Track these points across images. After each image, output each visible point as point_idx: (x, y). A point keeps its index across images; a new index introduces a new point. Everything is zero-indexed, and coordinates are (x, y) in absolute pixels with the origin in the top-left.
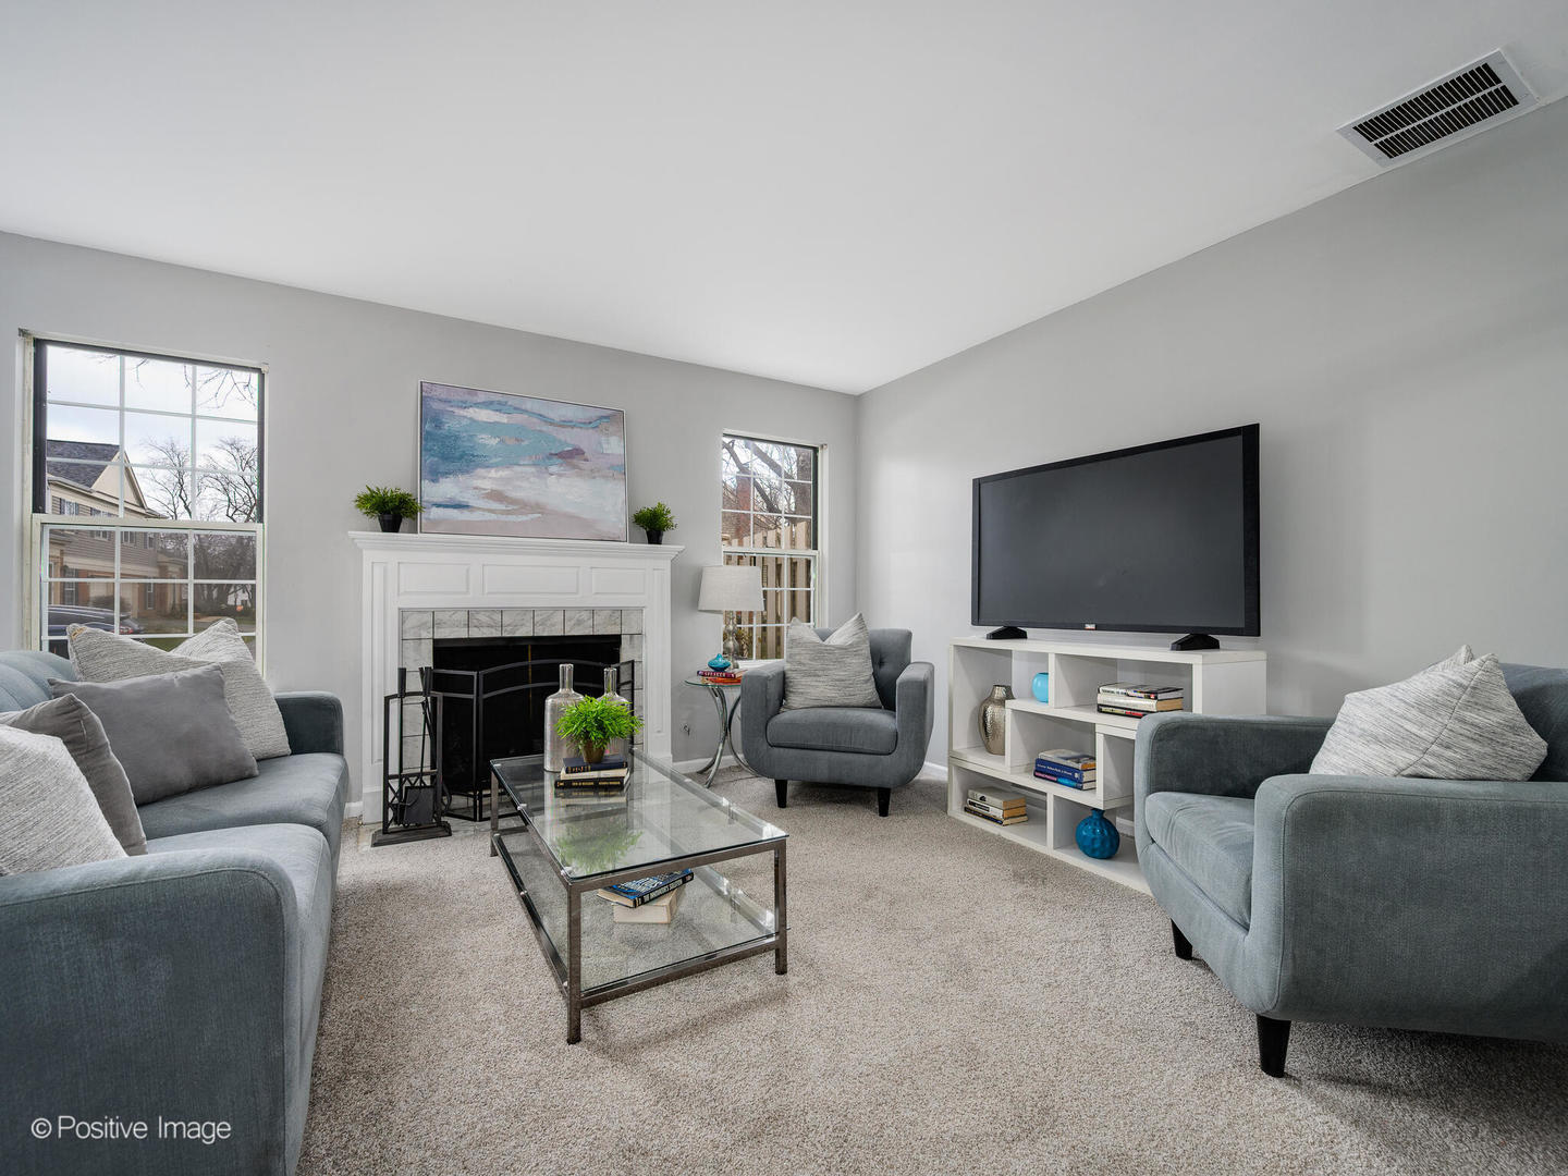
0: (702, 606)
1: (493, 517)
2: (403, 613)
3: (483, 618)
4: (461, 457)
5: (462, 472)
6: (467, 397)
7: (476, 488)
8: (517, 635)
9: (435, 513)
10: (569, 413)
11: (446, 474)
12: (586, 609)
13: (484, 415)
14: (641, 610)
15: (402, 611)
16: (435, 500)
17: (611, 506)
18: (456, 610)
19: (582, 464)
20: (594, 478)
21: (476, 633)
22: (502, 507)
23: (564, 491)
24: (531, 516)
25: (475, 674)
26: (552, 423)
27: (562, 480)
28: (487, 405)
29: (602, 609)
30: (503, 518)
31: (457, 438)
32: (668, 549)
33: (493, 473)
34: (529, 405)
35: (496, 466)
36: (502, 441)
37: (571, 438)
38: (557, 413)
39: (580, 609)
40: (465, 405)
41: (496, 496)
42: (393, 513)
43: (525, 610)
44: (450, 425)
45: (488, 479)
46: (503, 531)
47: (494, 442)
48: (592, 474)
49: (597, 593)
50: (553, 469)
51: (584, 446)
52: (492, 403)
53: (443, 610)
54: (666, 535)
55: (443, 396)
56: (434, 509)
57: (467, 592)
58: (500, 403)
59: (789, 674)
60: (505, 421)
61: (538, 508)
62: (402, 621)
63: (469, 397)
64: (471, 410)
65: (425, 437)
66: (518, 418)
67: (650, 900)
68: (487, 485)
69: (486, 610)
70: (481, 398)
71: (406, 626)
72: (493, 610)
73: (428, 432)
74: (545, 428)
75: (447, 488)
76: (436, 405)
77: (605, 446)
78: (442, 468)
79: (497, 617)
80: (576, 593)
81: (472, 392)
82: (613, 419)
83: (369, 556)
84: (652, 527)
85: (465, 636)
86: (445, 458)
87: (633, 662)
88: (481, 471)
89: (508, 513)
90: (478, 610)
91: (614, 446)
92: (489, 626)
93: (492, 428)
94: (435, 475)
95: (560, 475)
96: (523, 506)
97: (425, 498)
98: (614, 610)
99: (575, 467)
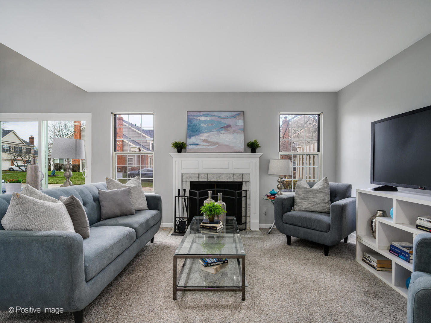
0: (269, 173)
1: (205, 147)
2: (183, 174)
3: (202, 176)
4: (197, 131)
5: (197, 135)
6: (199, 114)
7: (200, 139)
8: (212, 181)
9: (190, 147)
10: (227, 114)
11: (193, 136)
12: (231, 174)
13: (203, 118)
14: (249, 174)
15: (182, 174)
16: (190, 143)
17: (239, 141)
18: (195, 174)
19: (230, 129)
20: (234, 133)
21: (201, 180)
22: (207, 144)
23: (226, 138)
24: (215, 146)
25: (197, 191)
26: (221, 118)
27: (225, 134)
28: (204, 115)
29: (236, 173)
30: (207, 147)
31: (196, 126)
32: (258, 154)
33: (205, 135)
34: (215, 114)
35: (206, 132)
36: (208, 125)
37: (227, 122)
38: (223, 115)
39: (230, 174)
40: (198, 116)
41: (206, 141)
42: (180, 147)
43: (214, 174)
44: (194, 122)
45: (204, 136)
46: (208, 151)
47: (205, 126)
48: (233, 132)
49: (234, 169)
50: (222, 132)
51: (231, 124)
52: (205, 114)
53: (192, 173)
54: (257, 150)
55: (193, 114)
56: (190, 146)
57: (198, 169)
58: (207, 114)
59: (295, 198)
60: (208, 119)
61: (217, 144)
62: (182, 176)
63: (200, 113)
64: (200, 117)
65: (188, 126)
66: (212, 118)
67: (211, 266)
68: (203, 138)
69: (203, 173)
70: (202, 113)
71: (184, 178)
72: (205, 173)
73: (189, 125)
74: (220, 120)
75: (193, 140)
76: (191, 117)
77: (237, 123)
78: (192, 135)
79: (206, 175)
80: (228, 169)
81: (200, 112)
82: (241, 114)
83: (175, 159)
84: (253, 147)
85: (198, 180)
86: (193, 131)
87: (246, 190)
88: (202, 134)
89: (209, 146)
90: (201, 173)
91: (240, 123)
92: (204, 178)
93: (205, 122)
94: (189, 136)
95: (224, 133)
96: (213, 143)
97: (188, 143)
98: (240, 174)
99: (228, 130)
